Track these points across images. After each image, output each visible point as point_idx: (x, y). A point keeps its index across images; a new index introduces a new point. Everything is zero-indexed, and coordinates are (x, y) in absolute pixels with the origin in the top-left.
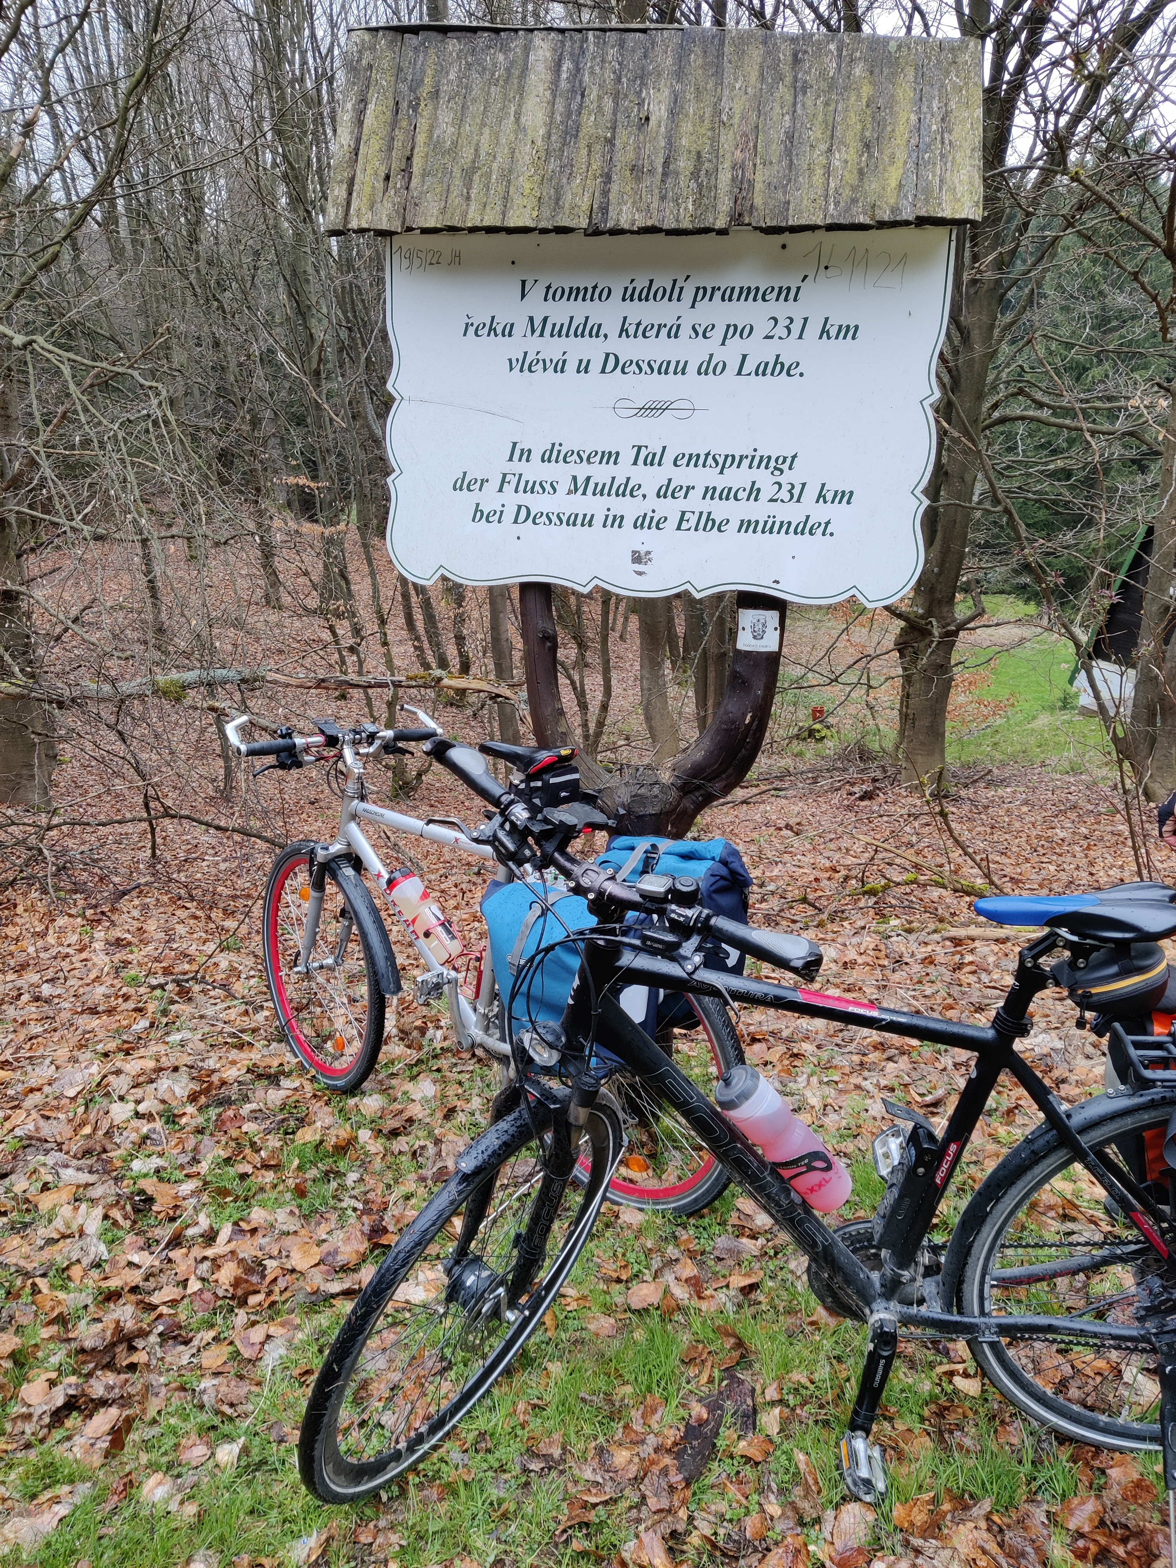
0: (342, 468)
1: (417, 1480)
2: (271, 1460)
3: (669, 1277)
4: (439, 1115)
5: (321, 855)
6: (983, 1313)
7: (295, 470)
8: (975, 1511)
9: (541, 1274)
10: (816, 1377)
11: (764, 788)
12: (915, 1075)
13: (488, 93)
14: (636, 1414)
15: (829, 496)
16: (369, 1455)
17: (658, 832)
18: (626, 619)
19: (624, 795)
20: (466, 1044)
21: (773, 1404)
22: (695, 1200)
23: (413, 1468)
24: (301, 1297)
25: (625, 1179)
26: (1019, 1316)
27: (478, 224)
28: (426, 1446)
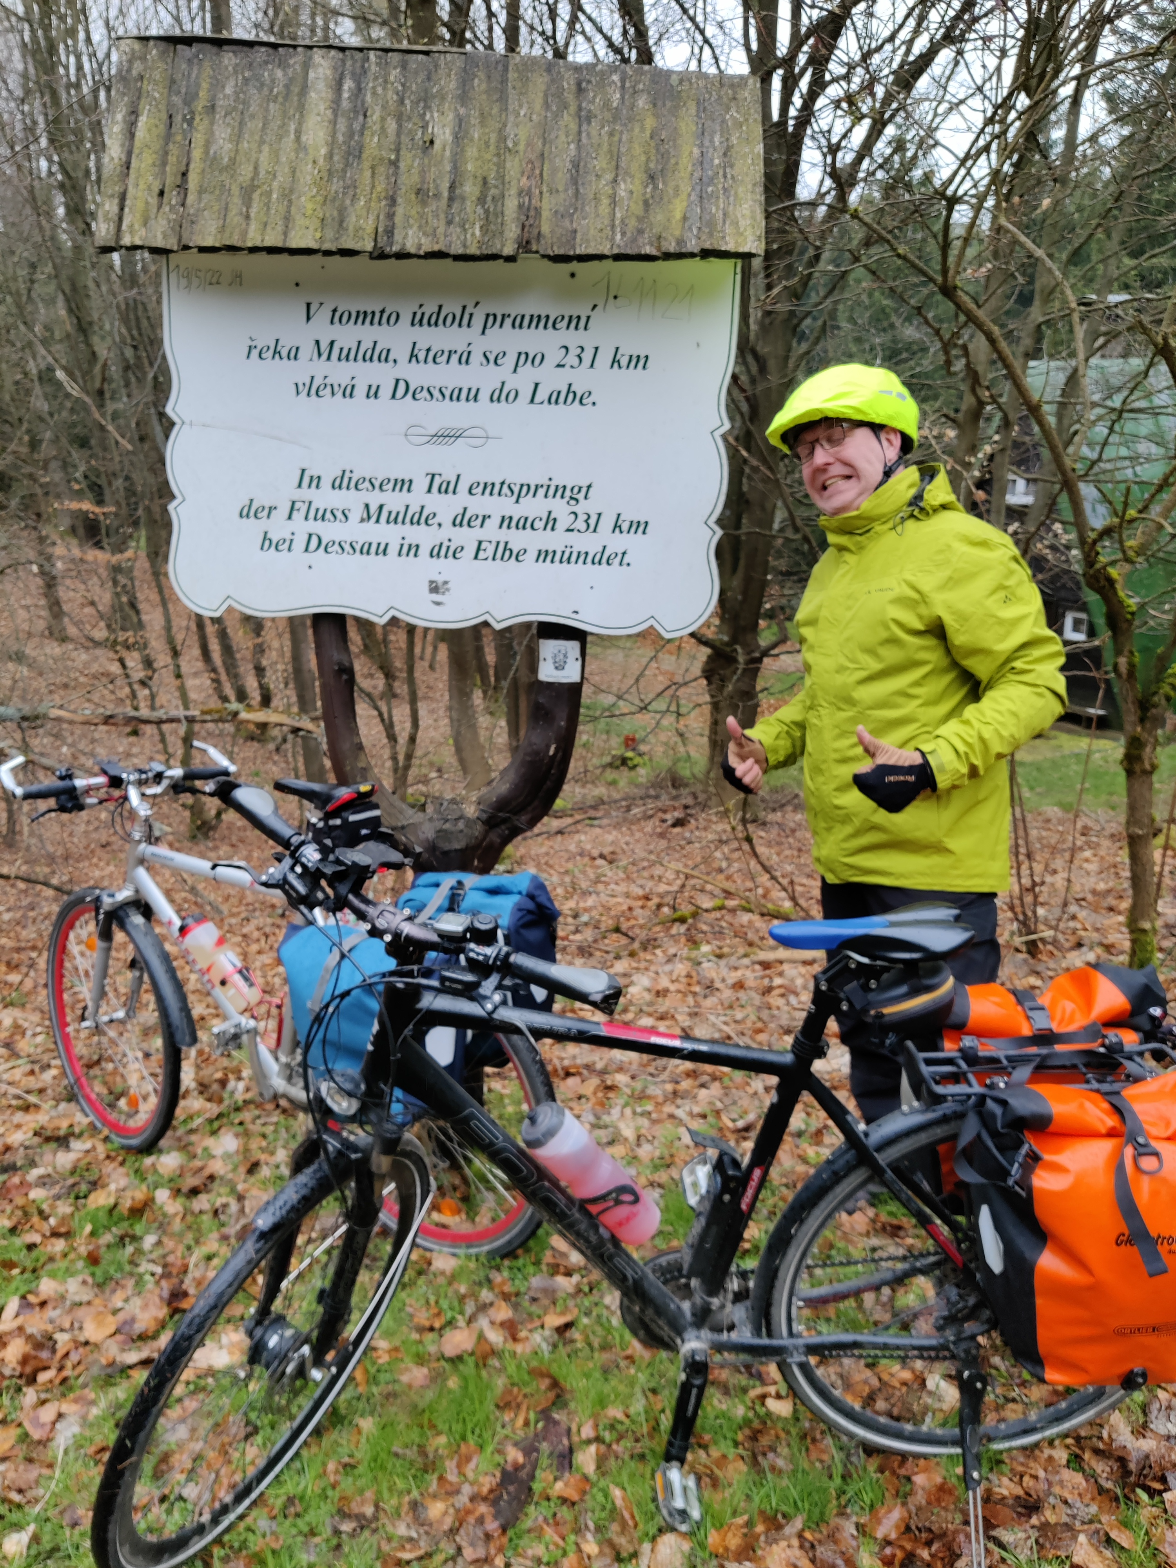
0: (131, 491)
1: (222, 1553)
2: (63, 1546)
3: (483, 1322)
4: (242, 1170)
5: (107, 902)
6: (791, 1334)
7: (79, 495)
8: (789, 1530)
9: (349, 1327)
10: (632, 1411)
11: (578, 817)
12: (727, 1101)
13: (267, 110)
14: (450, 1465)
15: (625, 527)
16: (170, 1531)
17: (465, 866)
18: (435, 648)
19: (428, 832)
20: (268, 1095)
21: (589, 1442)
22: (509, 1242)
23: (218, 1541)
24: (95, 1371)
25: (437, 1225)
26: (829, 1334)
27: (258, 244)
28: (232, 1517)
